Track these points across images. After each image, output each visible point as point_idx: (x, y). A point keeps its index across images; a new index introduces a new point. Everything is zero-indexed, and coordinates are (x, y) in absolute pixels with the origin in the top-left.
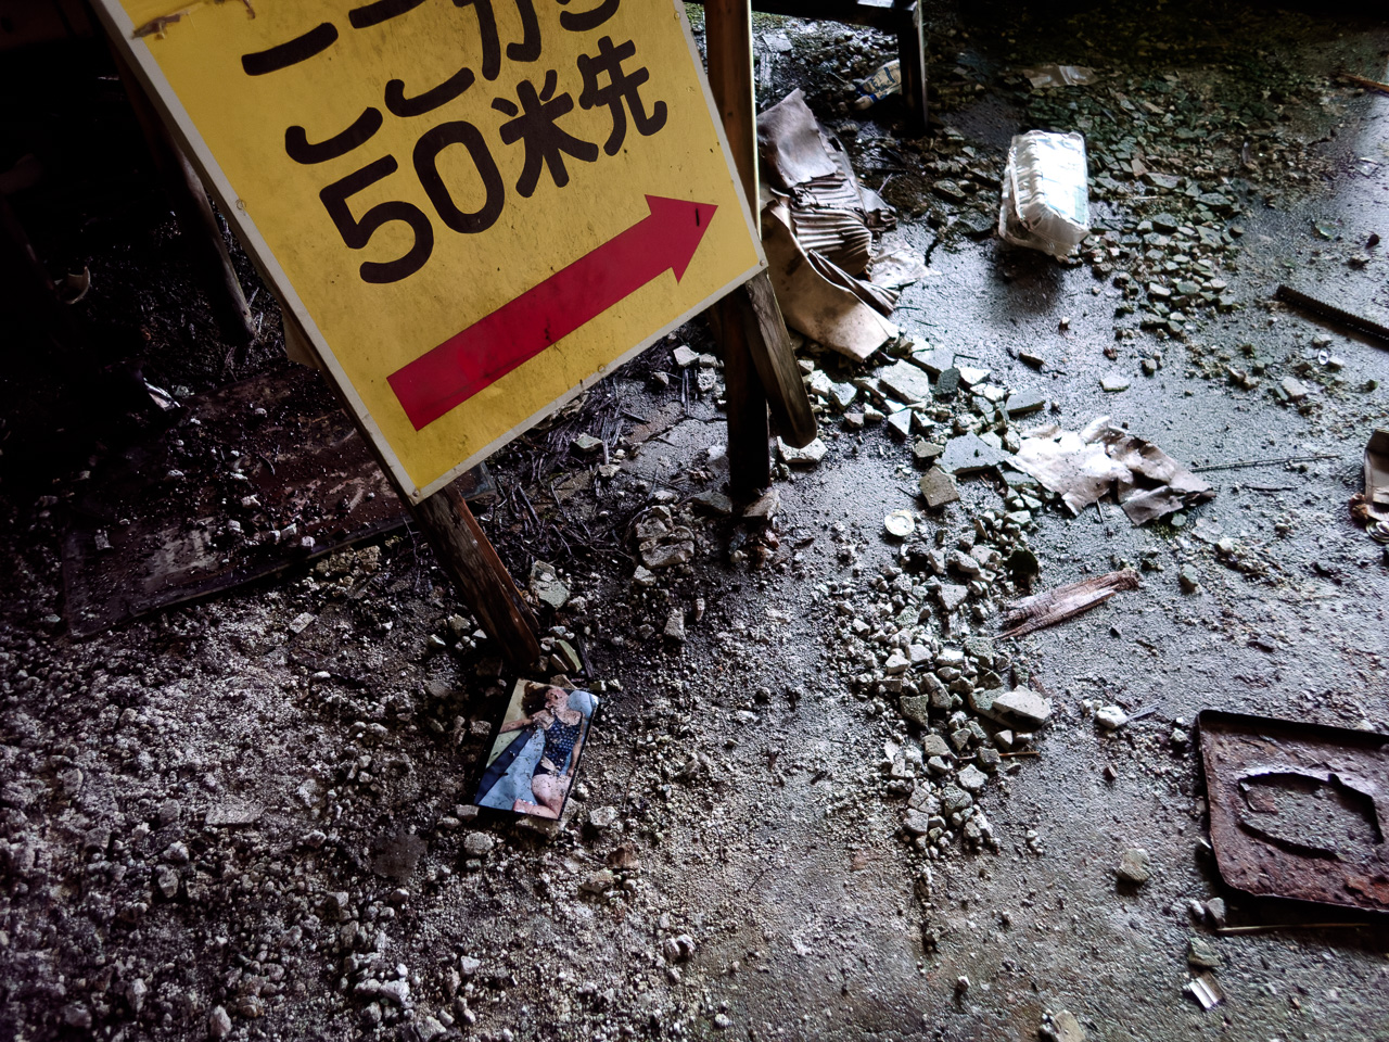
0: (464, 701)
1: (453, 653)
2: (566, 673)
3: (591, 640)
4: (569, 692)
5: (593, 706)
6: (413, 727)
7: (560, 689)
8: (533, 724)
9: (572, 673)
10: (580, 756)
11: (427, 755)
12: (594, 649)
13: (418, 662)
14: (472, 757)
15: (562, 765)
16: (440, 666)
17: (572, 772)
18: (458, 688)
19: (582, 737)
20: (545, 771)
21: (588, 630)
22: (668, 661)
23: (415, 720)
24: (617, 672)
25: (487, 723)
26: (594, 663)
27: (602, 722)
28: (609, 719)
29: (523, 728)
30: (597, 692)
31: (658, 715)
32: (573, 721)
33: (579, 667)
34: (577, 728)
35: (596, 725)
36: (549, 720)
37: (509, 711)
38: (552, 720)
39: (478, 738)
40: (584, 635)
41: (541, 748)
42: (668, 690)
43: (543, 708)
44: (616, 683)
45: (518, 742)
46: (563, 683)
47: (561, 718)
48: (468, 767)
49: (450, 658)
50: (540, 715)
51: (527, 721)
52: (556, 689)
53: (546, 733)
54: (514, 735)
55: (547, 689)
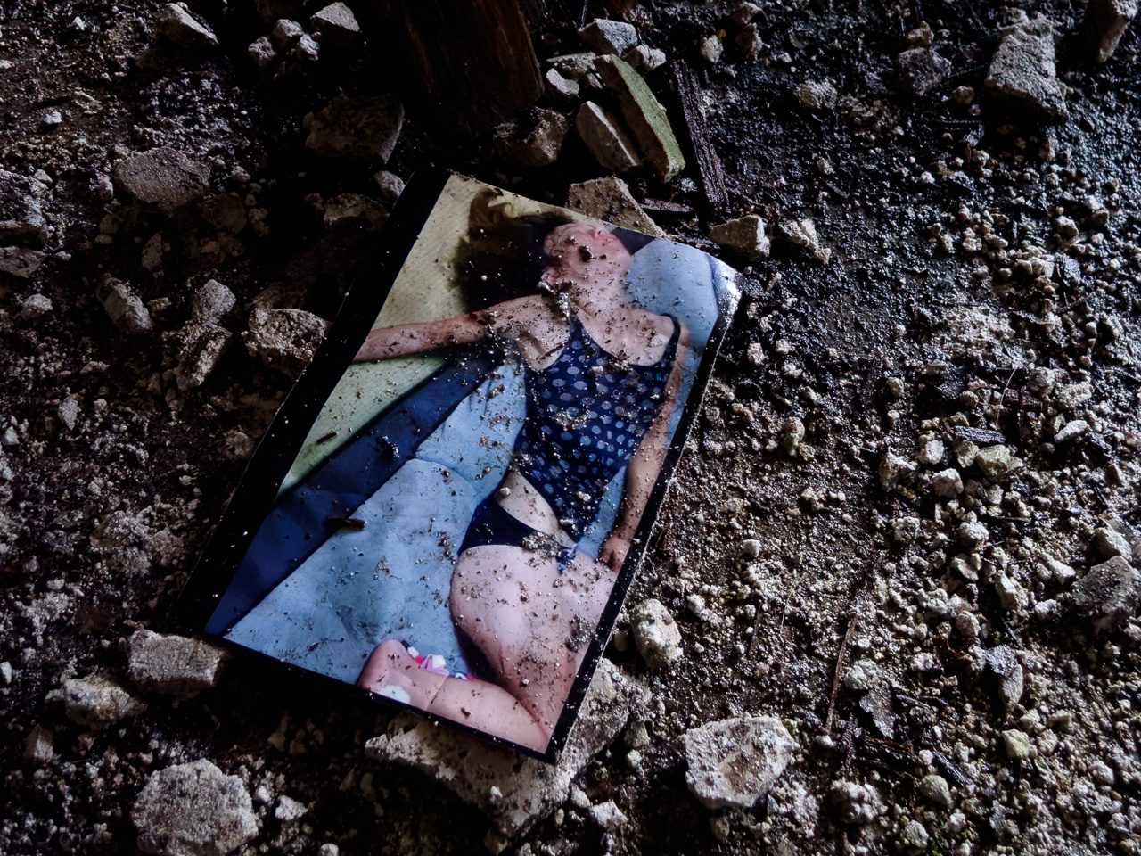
0: (247, 235)
1: (238, 69)
2: (630, 177)
3: (720, 82)
4: (634, 242)
5: (723, 305)
6: (41, 302)
7: (601, 227)
8: (486, 341)
9: (649, 180)
10: (659, 489)
11: (70, 411)
12: (733, 110)
13: (113, 86)
14: (238, 440)
15: (587, 516)
16: (186, 107)
17: (621, 549)
18: (234, 183)
19: (671, 416)
20: (514, 533)
21: (713, 47)
22: (998, 181)
23: (54, 278)
24: (810, 197)
25: (312, 320)
26: (729, 154)
27: (748, 367)
28: (776, 358)
29: (446, 352)
30: (738, 256)
31: (966, 366)
32: (640, 350)
33: (675, 161)
34: (655, 375)
35: (727, 373)
36: (552, 336)
37: (401, 284)
38: (562, 335)
39: (271, 370)
40: (699, 63)
41: (507, 436)
42: (998, 280)
43: (531, 289)
44: (805, 230)
45: (421, 406)
46: (611, 210)
47: (595, 332)
48: (217, 475)
49: (227, 85)
50: (519, 312)
51: (467, 330)
52: (586, 227)
53: (532, 380)
54: (408, 375)
55: (553, 222)
